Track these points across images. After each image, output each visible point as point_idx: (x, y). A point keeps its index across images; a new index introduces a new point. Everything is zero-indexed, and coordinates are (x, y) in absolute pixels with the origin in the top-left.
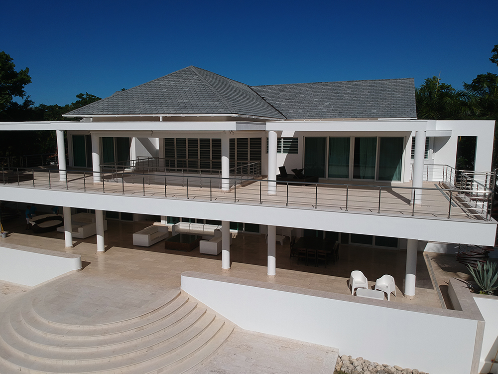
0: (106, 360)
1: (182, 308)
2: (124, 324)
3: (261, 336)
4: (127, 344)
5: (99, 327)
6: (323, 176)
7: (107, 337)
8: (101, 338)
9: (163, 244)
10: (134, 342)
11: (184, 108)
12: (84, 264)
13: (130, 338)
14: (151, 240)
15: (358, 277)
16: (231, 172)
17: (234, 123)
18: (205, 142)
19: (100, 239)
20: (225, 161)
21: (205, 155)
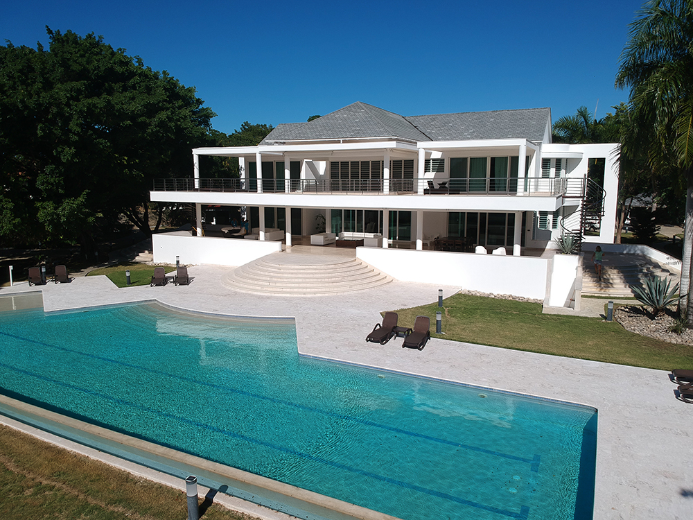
1: (359, 265)
6: (465, 191)
12: (283, 250)
15: (480, 249)
19: (288, 236)
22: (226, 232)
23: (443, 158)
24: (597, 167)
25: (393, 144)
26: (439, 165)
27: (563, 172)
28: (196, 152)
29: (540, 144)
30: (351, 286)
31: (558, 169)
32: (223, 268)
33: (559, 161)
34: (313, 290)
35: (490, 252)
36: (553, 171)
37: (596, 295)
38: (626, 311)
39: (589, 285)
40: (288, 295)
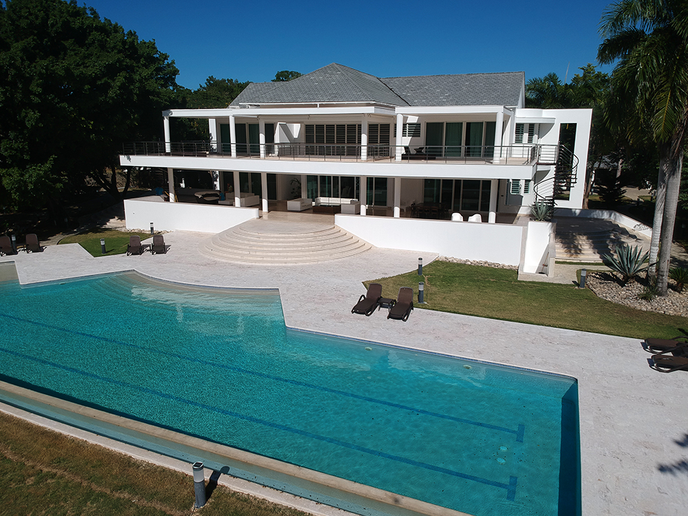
0: (299, 249)
6: (441, 155)
10: (313, 243)
12: (260, 217)
13: (310, 241)
17: (373, 107)
19: (265, 202)
20: (364, 137)
22: (200, 197)
23: (419, 122)
24: (568, 133)
25: (371, 110)
26: (414, 130)
27: (535, 137)
29: (514, 109)
30: (331, 255)
31: (531, 134)
32: (199, 235)
33: (532, 126)
34: (294, 259)
35: (466, 219)
36: (526, 136)
37: (568, 261)
38: (597, 278)
39: (560, 252)
40: (270, 264)
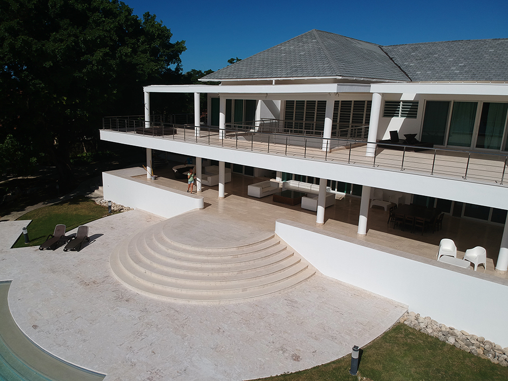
0: (206, 274)
1: (273, 248)
2: (224, 250)
3: (339, 283)
4: (224, 266)
5: (205, 250)
6: (442, 143)
7: (209, 258)
8: (205, 258)
9: (272, 197)
10: (229, 266)
11: (295, 71)
12: (206, 205)
13: (226, 262)
14: (262, 192)
15: (448, 245)
16: (333, 134)
17: (336, 85)
18: (311, 104)
19: (221, 186)
20: (328, 123)
21: (310, 116)
23: (416, 101)
26: (410, 109)
28: (148, 90)
